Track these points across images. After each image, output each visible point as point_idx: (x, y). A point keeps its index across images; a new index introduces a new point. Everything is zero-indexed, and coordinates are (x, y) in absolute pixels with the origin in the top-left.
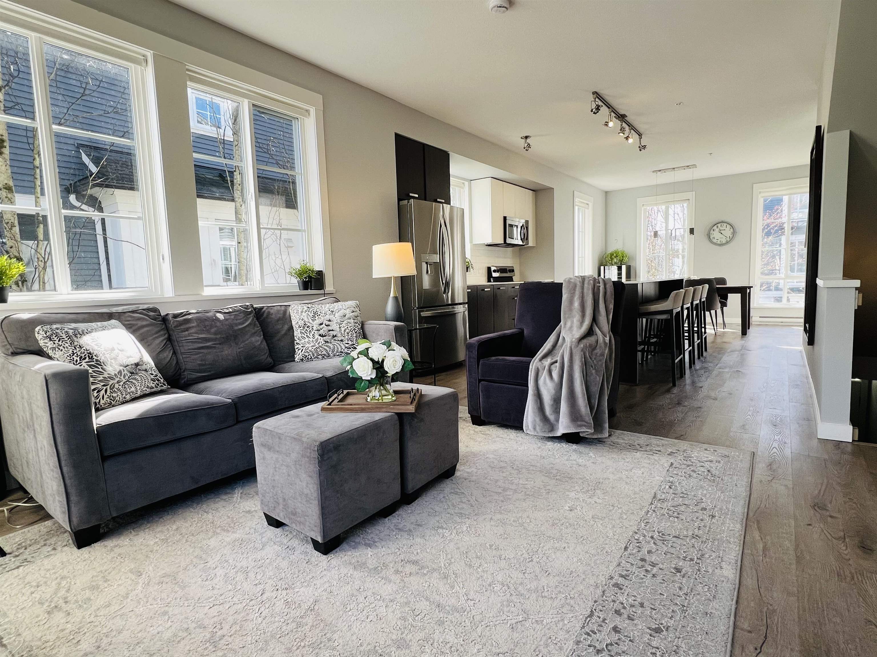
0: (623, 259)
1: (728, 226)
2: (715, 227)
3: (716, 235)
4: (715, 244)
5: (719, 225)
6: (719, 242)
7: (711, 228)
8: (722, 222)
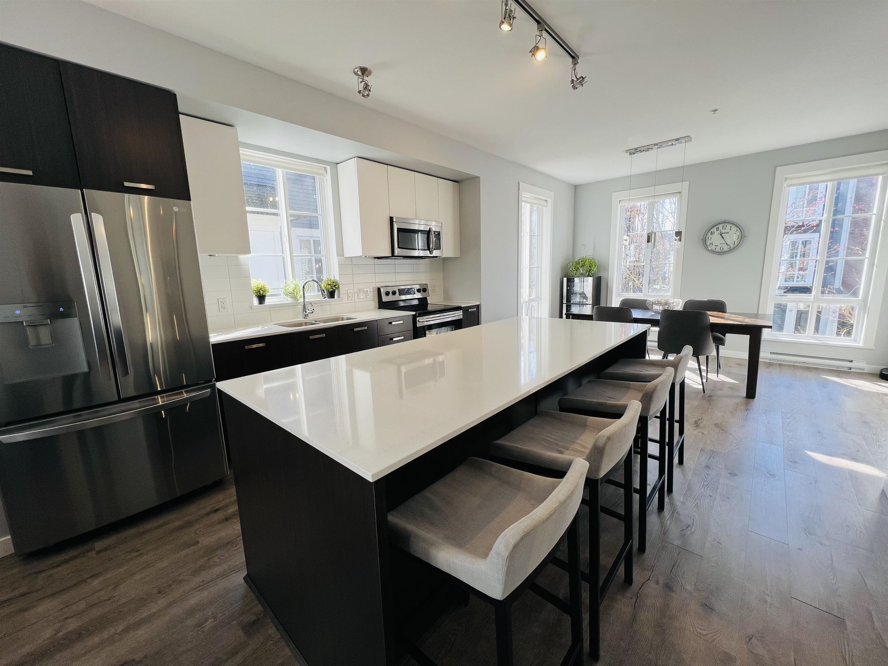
0: (590, 270)
1: (734, 228)
2: (714, 230)
3: (715, 239)
4: (713, 252)
5: (720, 227)
6: (718, 249)
7: (709, 231)
8: (725, 222)
